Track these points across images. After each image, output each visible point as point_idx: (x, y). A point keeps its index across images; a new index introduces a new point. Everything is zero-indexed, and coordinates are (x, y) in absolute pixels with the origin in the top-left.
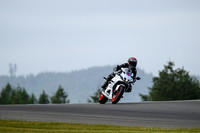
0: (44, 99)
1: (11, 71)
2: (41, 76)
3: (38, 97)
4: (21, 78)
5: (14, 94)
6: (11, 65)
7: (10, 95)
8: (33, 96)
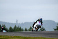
0: (26, 30)
1: (17, 22)
2: (25, 23)
3: (24, 29)
4: (19, 24)
5: (17, 29)
6: (16, 20)
7: (16, 29)
8: (23, 29)
